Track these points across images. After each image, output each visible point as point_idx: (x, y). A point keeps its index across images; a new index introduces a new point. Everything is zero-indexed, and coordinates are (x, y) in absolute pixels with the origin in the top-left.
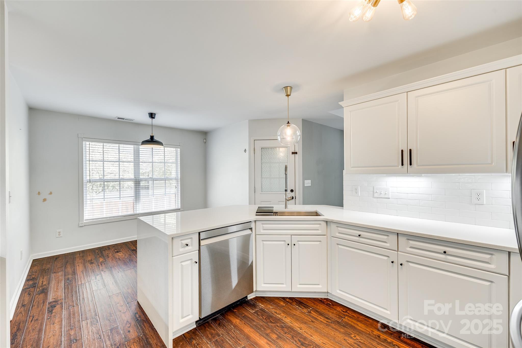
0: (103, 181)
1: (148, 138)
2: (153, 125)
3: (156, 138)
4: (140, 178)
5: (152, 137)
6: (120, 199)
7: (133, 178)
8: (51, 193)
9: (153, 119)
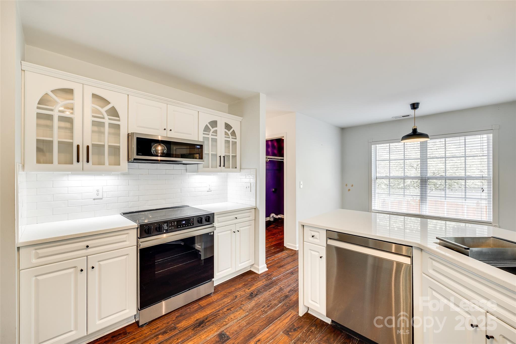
0: (388, 178)
1: (410, 131)
2: (416, 117)
3: (419, 131)
4: (428, 176)
5: (415, 130)
6: (404, 197)
7: (420, 176)
8: (352, 186)
9: (416, 110)
